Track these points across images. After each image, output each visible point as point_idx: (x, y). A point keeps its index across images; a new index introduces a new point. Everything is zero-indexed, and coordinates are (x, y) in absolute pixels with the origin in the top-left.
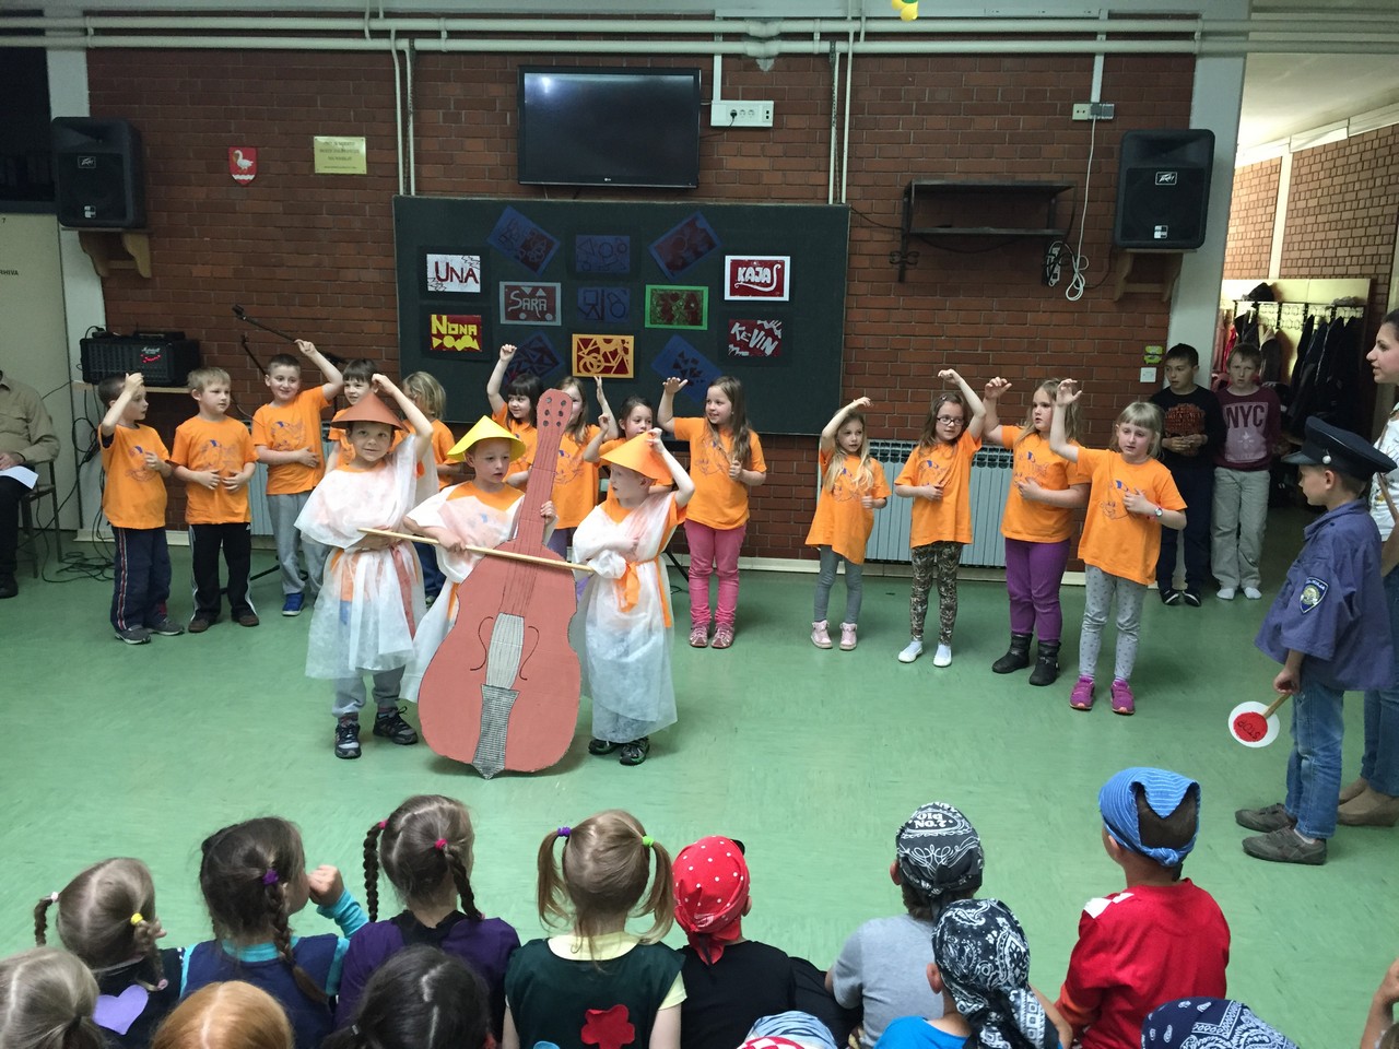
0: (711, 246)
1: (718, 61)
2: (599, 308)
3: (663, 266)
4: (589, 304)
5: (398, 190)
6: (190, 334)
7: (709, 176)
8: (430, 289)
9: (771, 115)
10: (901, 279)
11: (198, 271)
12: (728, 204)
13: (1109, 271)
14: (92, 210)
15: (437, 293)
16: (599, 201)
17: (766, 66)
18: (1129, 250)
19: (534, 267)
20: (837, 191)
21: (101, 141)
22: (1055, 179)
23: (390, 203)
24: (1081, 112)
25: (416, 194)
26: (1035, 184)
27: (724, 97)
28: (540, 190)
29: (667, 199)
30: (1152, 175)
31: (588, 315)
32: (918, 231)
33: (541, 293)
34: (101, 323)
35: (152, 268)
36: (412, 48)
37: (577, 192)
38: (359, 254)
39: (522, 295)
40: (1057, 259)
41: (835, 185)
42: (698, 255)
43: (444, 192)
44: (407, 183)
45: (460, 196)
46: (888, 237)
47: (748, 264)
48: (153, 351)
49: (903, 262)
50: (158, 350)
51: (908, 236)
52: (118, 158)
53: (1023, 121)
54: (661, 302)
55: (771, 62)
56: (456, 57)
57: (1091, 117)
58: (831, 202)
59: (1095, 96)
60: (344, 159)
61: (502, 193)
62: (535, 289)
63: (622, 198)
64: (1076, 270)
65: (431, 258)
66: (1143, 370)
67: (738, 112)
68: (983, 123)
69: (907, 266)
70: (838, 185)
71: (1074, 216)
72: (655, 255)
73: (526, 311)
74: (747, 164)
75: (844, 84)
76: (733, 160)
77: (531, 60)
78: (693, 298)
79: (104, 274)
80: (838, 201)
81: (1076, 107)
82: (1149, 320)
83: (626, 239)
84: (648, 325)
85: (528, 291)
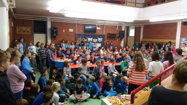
1: (97, 25)
7: (96, 32)
12: (98, 34)
13: (119, 38)
25: (77, 33)
29: (94, 34)
36: (77, 23)
37: (88, 33)
45: (80, 33)
49: (108, 38)
50: (59, 45)
53: (114, 29)
55: (100, 25)
59: (118, 28)
61: (83, 33)
63: (91, 34)
66: (120, 45)
75: (104, 27)
80: (104, 34)
82: (120, 42)
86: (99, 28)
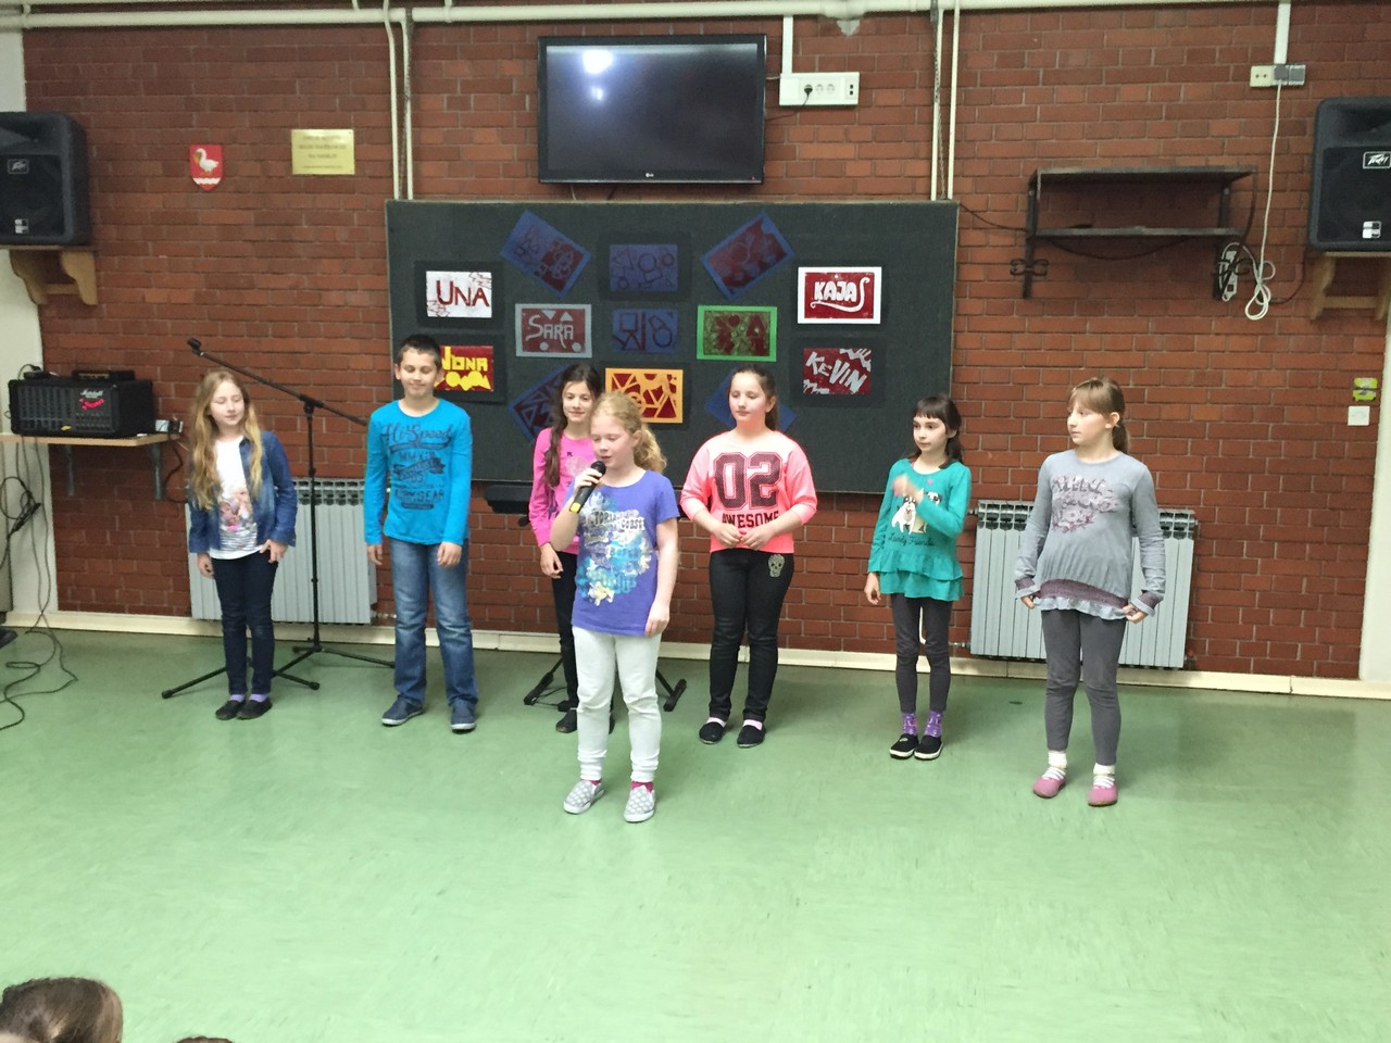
0: (780, 255)
1: (788, 24)
2: (639, 337)
3: (718, 280)
4: (624, 331)
5: (393, 193)
6: (142, 373)
7: (777, 169)
8: (430, 314)
9: (856, 90)
10: (1026, 294)
11: (153, 296)
12: (801, 202)
13: (1303, 281)
14: (24, 224)
15: (439, 319)
16: (637, 202)
17: (850, 29)
18: (1328, 254)
19: (559, 285)
20: (942, 183)
21: (36, 141)
22: (1228, 163)
23: (382, 210)
24: (1261, 76)
25: (415, 198)
26: (1203, 171)
27: (796, 68)
28: (566, 190)
29: (726, 198)
30: (1357, 155)
31: (624, 344)
32: (1048, 233)
33: (566, 317)
34: (38, 361)
35: (99, 294)
36: (409, 19)
37: (612, 190)
38: (345, 272)
39: (543, 320)
40: (1233, 266)
41: (939, 176)
42: (764, 267)
43: (449, 194)
44: (403, 186)
45: (466, 198)
46: (1008, 241)
47: (827, 278)
48: (95, 395)
49: (1028, 273)
50: (100, 393)
51: (1034, 240)
52: (56, 162)
53: (1186, 92)
54: (717, 327)
55: (855, 24)
56: (463, 29)
57: (1274, 83)
58: (933, 197)
59: (1280, 56)
60: (328, 156)
61: (519, 193)
62: (560, 313)
63: (669, 196)
64: (1259, 280)
65: (432, 277)
66: (1352, 409)
67: (814, 89)
68: (1131, 93)
69: (1034, 278)
70: (943, 175)
71: (1254, 210)
72: (710, 267)
73: (548, 340)
74: (827, 152)
75: (949, 49)
76: (805, 148)
77: (556, 31)
78: (757, 320)
79: (41, 301)
80: (943, 196)
81: (1255, 70)
82: (1359, 343)
83: (673, 249)
84: (700, 356)
85: (550, 315)
86: (839, 88)
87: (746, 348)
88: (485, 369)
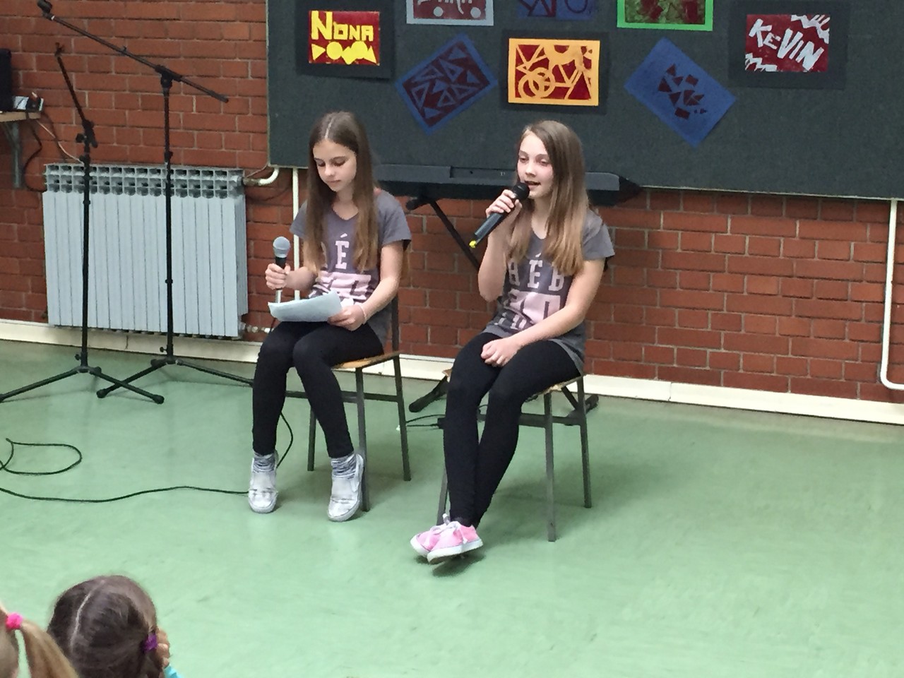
31: (531, 9)
73: (442, 4)
84: (621, 23)
87: (675, 13)
88: (371, 39)
